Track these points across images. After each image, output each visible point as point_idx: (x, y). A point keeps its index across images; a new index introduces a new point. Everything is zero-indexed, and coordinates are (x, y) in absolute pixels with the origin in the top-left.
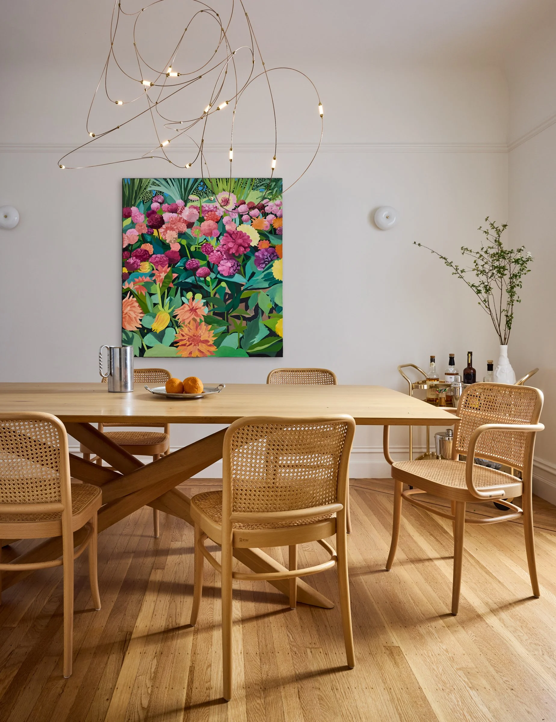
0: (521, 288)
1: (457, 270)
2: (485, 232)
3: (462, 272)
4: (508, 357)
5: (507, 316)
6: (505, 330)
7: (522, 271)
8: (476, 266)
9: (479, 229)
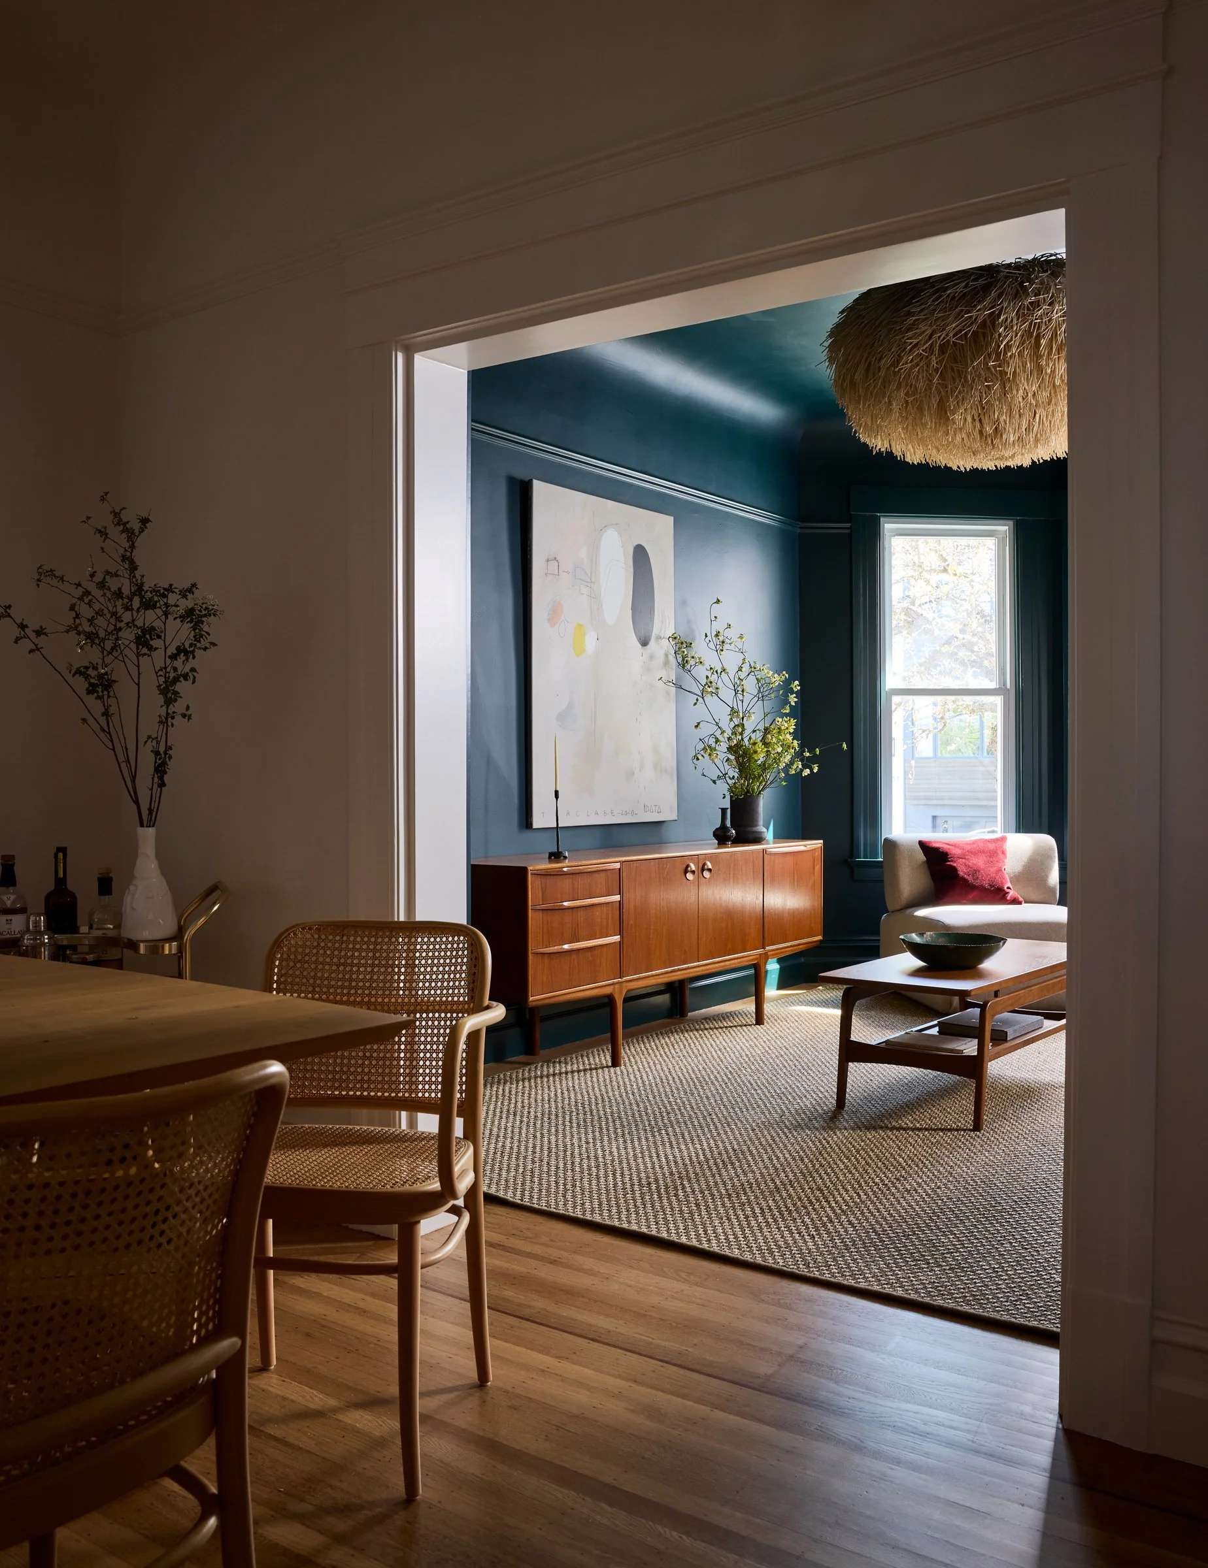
0: (194, 682)
1: (23, 627)
2: (100, 532)
3: (39, 633)
4: (158, 856)
5: (157, 753)
6: (152, 790)
7: (199, 642)
8: (74, 618)
9: (85, 522)
